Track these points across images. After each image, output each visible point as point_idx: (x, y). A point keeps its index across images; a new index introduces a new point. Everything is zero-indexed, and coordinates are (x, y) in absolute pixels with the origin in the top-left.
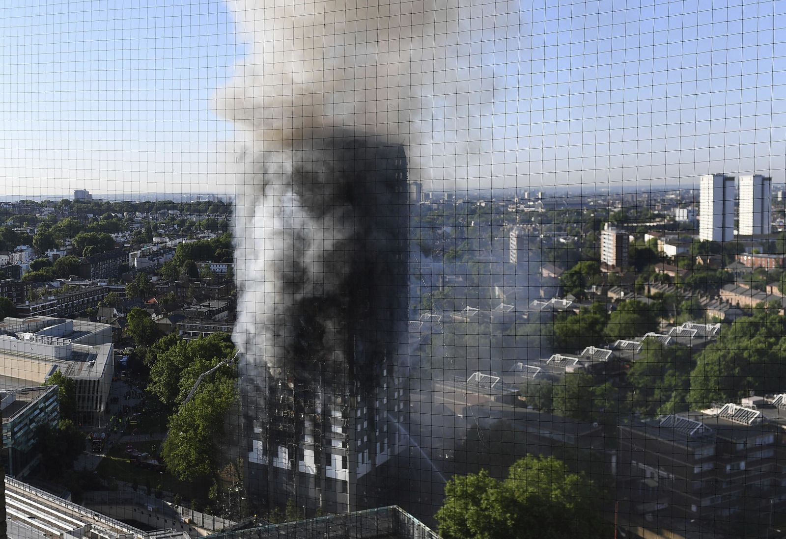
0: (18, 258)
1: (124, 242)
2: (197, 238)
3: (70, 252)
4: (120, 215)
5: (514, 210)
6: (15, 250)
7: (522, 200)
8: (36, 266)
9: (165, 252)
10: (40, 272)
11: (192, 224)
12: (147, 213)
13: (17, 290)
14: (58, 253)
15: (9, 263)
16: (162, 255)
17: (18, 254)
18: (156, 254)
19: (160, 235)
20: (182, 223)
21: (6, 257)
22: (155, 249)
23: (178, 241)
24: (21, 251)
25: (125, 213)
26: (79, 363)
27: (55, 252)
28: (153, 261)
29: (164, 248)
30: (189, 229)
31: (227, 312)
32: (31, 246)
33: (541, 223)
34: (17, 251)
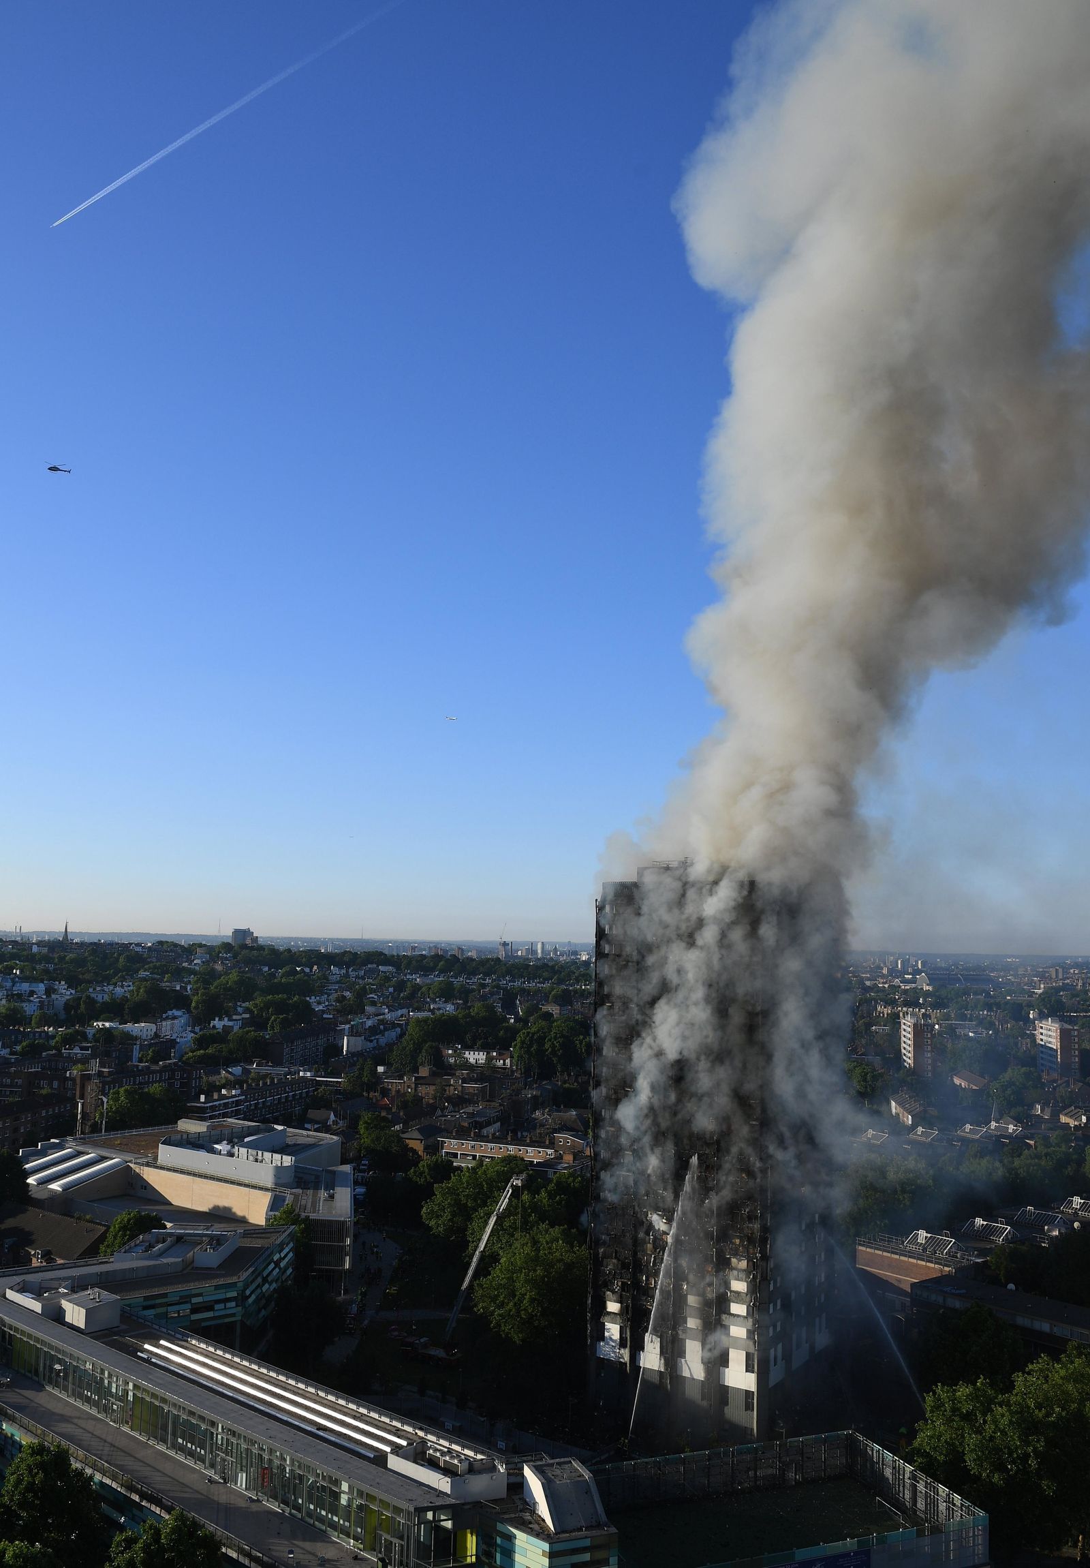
0: (169, 1028)
1: (323, 1012)
2: (430, 1010)
3: (245, 1023)
4: (307, 970)
5: (886, 986)
6: (164, 1016)
7: (893, 972)
8: (201, 1042)
9: (386, 1029)
10: (210, 1051)
11: (417, 988)
12: (348, 968)
13: (182, 1078)
14: (231, 1024)
15: (156, 1035)
16: (382, 1033)
17: (169, 1022)
18: (374, 1030)
19: (373, 1003)
20: (401, 986)
21: (153, 1027)
22: (369, 1023)
23: (400, 1012)
24: (174, 1018)
25: (315, 967)
26: (310, 1192)
27: (226, 1022)
28: (371, 1041)
29: (382, 1022)
30: (412, 996)
31: (499, 1124)
32: (189, 1011)
33: (935, 1006)
34: (167, 1018)
